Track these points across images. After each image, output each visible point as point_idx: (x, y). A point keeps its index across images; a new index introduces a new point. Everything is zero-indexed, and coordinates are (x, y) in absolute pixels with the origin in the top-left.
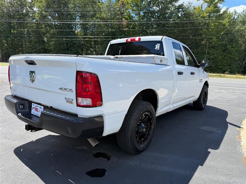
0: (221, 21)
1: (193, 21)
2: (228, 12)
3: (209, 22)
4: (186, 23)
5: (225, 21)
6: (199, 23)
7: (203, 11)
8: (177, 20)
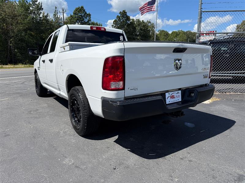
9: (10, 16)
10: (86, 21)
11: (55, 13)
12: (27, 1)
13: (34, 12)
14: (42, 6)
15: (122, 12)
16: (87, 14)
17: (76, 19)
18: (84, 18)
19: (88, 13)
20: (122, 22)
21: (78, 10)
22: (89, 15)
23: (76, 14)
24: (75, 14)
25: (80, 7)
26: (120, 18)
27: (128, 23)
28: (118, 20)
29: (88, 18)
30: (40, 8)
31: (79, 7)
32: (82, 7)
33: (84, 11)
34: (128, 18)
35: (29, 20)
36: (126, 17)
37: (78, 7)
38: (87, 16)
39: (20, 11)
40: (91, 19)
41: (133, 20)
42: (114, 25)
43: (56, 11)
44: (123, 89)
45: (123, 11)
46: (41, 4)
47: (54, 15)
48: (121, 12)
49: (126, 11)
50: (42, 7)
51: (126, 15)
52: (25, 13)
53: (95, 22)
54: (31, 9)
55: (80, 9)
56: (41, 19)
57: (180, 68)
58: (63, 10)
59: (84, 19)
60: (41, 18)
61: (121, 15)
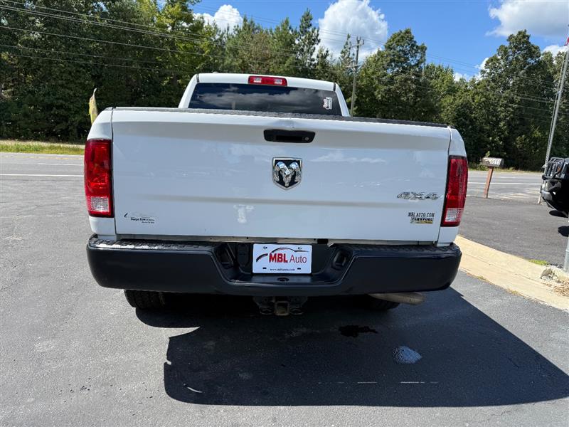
0: (196, 42)
1: (140, 31)
2: (206, 24)
3: (174, 39)
4: (124, 32)
5: (203, 44)
6: (155, 38)
7: (159, 12)
8: (101, 20)
9: (257, 59)
10: (413, 64)
11: (345, 48)
12: (290, 28)
13: (302, 50)
14: (318, 35)
15: (515, 35)
16: (417, 47)
17: (389, 58)
18: (409, 56)
19: (419, 44)
20: (511, 62)
21: (398, 38)
22: (423, 49)
23: (391, 49)
24: (389, 47)
25: (403, 31)
26: (506, 52)
27: (529, 63)
28: (499, 57)
29: (418, 54)
30: (314, 40)
31: (401, 32)
32: (408, 32)
33: (411, 39)
34: (531, 51)
35: (288, 67)
36: (526, 48)
37: (397, 32)
38: (417, 52)
39: (275, 47)
40: (426, 58)
41: (548, 54)
42: (488, 71)
43: (347, 44)
44: (111, 214)
45: (520, 33)
46: (318, 31)
47: (342, 52)
48: (511, 36)
49: (527, 34)
50: (318, 38)
51: (528, 43)
52: (285, 52)
53: (437, 66)
54: (297, 42)
55: (402, 37)
56: (313, 63)
57: (293, 183)
58: (358, 41)
59: (408, 58)
60: (313, 60)
61: (510, 43)
